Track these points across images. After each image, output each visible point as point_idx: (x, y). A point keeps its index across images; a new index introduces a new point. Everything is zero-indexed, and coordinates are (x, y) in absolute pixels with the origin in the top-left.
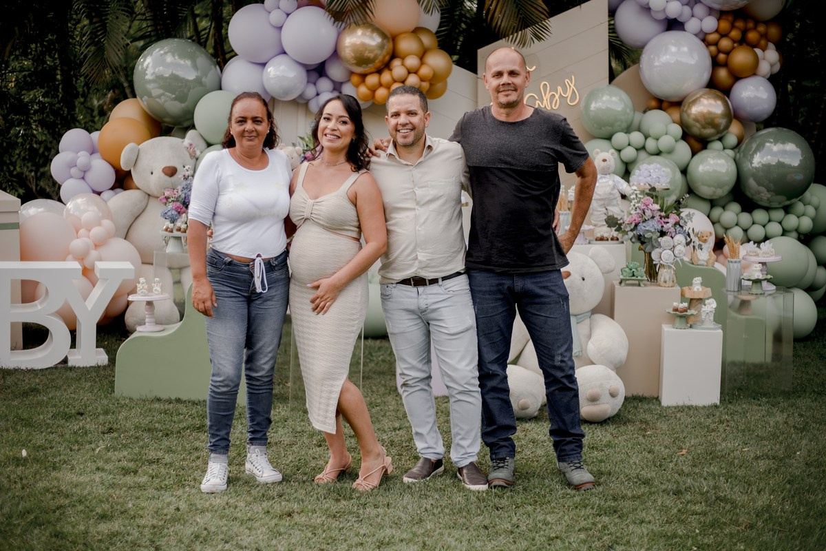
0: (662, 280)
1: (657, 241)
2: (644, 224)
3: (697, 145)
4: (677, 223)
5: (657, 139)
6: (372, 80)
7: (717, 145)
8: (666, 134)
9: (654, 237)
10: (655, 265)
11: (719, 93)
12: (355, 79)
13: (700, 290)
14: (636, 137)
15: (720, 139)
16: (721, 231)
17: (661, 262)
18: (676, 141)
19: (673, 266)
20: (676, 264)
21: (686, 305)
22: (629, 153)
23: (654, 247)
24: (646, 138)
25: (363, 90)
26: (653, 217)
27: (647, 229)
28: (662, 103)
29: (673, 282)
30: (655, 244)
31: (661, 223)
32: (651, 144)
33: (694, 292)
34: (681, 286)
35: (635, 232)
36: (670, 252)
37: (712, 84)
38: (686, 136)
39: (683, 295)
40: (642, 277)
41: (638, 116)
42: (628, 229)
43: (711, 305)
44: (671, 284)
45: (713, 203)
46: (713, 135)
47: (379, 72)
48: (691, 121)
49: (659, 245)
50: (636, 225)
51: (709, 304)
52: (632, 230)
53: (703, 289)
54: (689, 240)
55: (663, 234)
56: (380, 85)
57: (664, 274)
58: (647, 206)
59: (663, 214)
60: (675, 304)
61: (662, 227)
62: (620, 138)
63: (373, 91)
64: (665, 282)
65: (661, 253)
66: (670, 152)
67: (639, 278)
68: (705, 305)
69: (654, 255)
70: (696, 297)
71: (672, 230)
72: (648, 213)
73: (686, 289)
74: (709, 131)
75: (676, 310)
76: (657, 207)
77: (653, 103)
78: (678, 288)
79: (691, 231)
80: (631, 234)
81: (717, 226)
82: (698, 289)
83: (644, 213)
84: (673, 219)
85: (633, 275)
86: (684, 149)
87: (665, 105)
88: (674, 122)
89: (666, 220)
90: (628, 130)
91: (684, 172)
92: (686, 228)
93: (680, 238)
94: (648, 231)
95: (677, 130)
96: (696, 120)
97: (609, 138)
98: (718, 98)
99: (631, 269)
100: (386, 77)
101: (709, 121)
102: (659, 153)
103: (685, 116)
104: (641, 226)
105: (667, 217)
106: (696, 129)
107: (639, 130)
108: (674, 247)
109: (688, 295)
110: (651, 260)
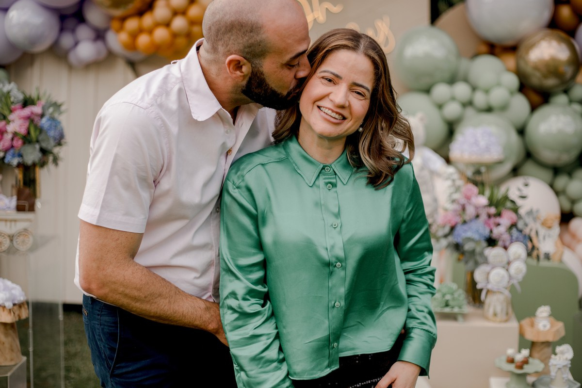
0: (491, 311)
1: (482, 254)
2: (465, 227)
3: (536, 98)
4: (514, 225)
5: (487, 91)
6: (132, 24)
7: (562, 99)
8: (499, 84)
9: (478, 250)
10: (481, 290)
11: (563, 35)
12: (116, 24)
13: (548, 326)
14: (461, 90)
15: (566, 92)
16: (567, 206)
17: (489, 287)
18: (512, 93)
19: (507, 292)
20: (512, 289)
21: (525, 352)
22: (452, 110)
23: (477, 264)
24: (474, 89)
25: (124, 36)
26: (477, 216)
27: (469, 234)
28: (494, 48)
29: (507, 314)
30: (479, 258)
31: (489, 225)
32: (480, 99)
33: (539, 332)
34: (519, 318)
35: (451, 239)
36: (502, 272)
37: (554, 24)
38: (524, 87)
39: (522, 335)
40: (460, 307)
41: (464, 64)
42: (441, 233)
43: (565, 354)
44: (505, 318)
45: (556, 170)
46: (557, 86)
47: (140, 13)
48: (528, 69)
49: (486, 261)
50: (453, 229)
51: (562, 353)
52: (446, 236)
53: (552, 326)
54: (530, 245)
55: (492, 242)
56: (141, 31)
57: (495, 303)
58: (468, 198)
59: (493, 210)
60: (510, 352)
61: (491, 231)
62: (441, 91)
63: (134, 36)
64: (495, 315)
65: (488, 274)
66: (504, 108)
67: (456, 310)
68: (556, 354)
69: (479, 276)
70: (542, 339)
71: (506, 236)
72: (470, 211)
73: (526, 322)
74: (551, 82)
75: (511, 361)
76: (483, 200)
77: (484, 48)
78: (514, 324)
79: (533, 235)
80: (444, 242)
81: (563, 198)
82: (545, 326)
83: (464, 209)
84: (506, 219)
85: (447, 305)
86: (521, 104)
87: (497, 50)
88: (509, 70)
89: (498, 220)
90: (452, 81)
91: (521, 131)
92: (527, 231)
93: (517, 249)
94: (469, 239)
95: (512, 81)
96: (536, 68)
97: (427, 91)
98: (561, 40)
99: (444, 295)
100: (148, 20)
101: (552, 69)
102: (489, 110)
103: (522, 64)
104: (459, 229)
105: (499, 215)
106: (536, 79)
107: (466, 80)
108: (509, 263)
109: (530, 336)
110: (473, 283)
